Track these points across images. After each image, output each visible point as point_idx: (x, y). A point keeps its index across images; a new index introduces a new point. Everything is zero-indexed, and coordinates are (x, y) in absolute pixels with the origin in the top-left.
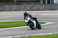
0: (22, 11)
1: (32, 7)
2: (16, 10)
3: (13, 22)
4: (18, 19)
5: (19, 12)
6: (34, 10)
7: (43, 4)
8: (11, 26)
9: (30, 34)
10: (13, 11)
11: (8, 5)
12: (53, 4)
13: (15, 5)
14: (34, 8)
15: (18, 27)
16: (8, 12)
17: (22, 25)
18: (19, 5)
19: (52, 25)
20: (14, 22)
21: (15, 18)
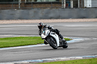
0: (30, 19)
1: (48, 13)
2: (21, 18)
3: (16, 38)
4: (24, 33)
5: (26, 21)
6: (51, 18)
7: (66, 8)
8: (12, 45)
9: (45, 58)
10: (16, 20)
11: (8, 10)
12: (83, 7)
13: (20, 9)
14: (51, 15)
17: (31, 43)
18: (26, 9)
19: (81, 44)
21: (19, 31)
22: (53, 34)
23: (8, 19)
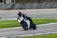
1: (53, 5)
2: (37, 8)
4: (39, 17)
5: (40, 10)
10: (34, 9)
13: (36, 2)
15: (39, 24)
16: (29, 10)
17: (43, 23)
20: (35, 20)
21: (36, 16)
22: (26, 20)
23: (29, 9)
